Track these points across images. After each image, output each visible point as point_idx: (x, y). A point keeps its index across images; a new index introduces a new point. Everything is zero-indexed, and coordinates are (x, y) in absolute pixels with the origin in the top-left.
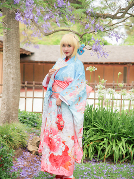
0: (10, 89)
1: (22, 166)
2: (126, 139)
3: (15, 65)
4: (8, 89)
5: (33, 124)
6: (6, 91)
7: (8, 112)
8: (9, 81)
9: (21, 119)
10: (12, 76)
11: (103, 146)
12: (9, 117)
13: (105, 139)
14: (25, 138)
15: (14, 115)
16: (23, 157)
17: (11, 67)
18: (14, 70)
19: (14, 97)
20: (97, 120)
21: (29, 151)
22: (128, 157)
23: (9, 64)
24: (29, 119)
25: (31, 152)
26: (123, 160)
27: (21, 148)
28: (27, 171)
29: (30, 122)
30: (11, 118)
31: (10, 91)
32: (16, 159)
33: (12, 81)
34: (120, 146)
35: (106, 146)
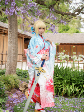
0: (12, 56)
1: (15, 98)
2: (75, 84)
3: (14, 42)
4: (10, 56)
5: (25, 76)
6: (9, 57)
7: (10, 69)
8: (11, 51)
9: (18, 73)
10: (13, 48)
11: (62, 87)
12: (11, 72)
13: (63, 84)
14: (18, 83)
15: (14, 71)
16: (16, 93)
17: (12, 43)
18: (14, 45)
19: (14, 61)
20: (59, 73)
21: (20, 90)
22: (76, 94)
23: (11, 42)
24: (23, 74)
25: (21, 91)
26: (73, 96)
27: (16, 88)
28: (17, 101)
29: (23, 75)
30: (12, 72)
31: (12, 57)
32: (12, 94)
33: (12, 51)
34: (71, 87)
35: (63, 88)
